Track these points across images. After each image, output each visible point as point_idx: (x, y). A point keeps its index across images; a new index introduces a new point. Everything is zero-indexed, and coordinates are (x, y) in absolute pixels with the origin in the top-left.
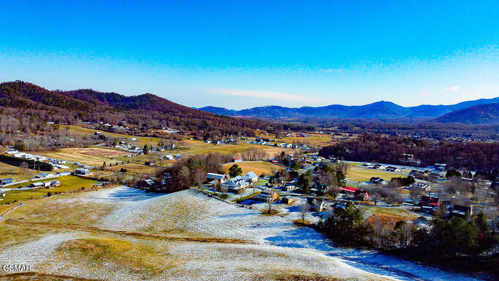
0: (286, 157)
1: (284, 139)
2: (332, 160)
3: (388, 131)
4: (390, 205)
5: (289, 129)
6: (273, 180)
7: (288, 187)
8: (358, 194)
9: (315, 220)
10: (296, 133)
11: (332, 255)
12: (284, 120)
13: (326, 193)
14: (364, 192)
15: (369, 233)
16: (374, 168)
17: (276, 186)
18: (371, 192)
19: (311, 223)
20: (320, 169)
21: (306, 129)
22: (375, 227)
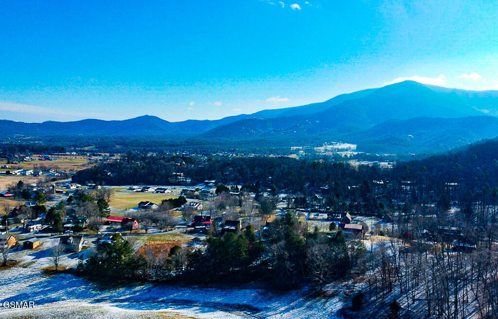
0: (26, 188)
1: (21, 164)
2: (90, 186)
4: (162, 231)
5: (28, 151)
6: (8, 220)
7: (32, 227)
8: (126, 223)
9: (73, 263)
10: (38, 155)
11: (98, 301)
12: (20, 138)
13: (85, 228)
14: (133, 220)
15: (141, 265)
16: (142, 191)
17: (13, 228)
18: (140, 219)
19: (68, 268)
20: (76, 198)
21: (52, 149)
22: (148, 258)
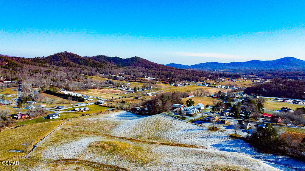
0: (222, 94)
1: (220, 83)
2: (253, 96)
3: (292, 76)
4: (297, 126)
5: (223, 76)
6: (215, 108)
7: (225, 113)
8: (274, 118)
9: (244, 135)
10: (228, 79)
12: (219, 70)
13: (251, 118)
14: (278, 117)
15: (283, 144)
16: (283, 101)
17: (217, 113)
18: (283, 118)
19: (241, 137)
20: (246, 102)
21: (235, 76)
22: (287, 141)
